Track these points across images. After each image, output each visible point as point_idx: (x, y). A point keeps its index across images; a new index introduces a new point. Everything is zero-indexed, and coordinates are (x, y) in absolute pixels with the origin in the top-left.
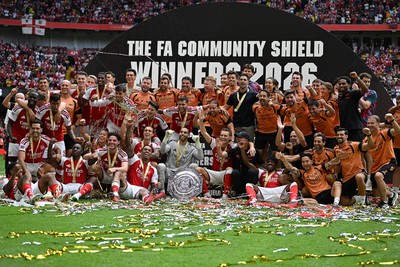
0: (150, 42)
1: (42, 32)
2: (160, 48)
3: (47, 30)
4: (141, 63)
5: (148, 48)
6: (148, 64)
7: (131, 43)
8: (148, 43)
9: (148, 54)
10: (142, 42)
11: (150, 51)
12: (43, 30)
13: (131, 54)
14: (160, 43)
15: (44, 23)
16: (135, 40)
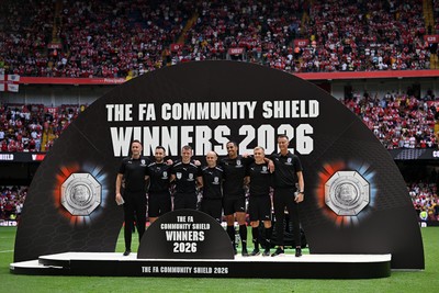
0: (131, 106)
1: (16, 88)
2: (141, 112)
3: (21, 85)
4: (121, 129)
5: (129, 112)
6: (129, 129)
7: (109, 107)
8: (129, 106)
9: (129, 119)
10: (122, 106)
11: (131, 116)
12: (17, 86)
13: (110, 119)
14: (142, 106)
15: (17, 78)
16: (115, 104)
